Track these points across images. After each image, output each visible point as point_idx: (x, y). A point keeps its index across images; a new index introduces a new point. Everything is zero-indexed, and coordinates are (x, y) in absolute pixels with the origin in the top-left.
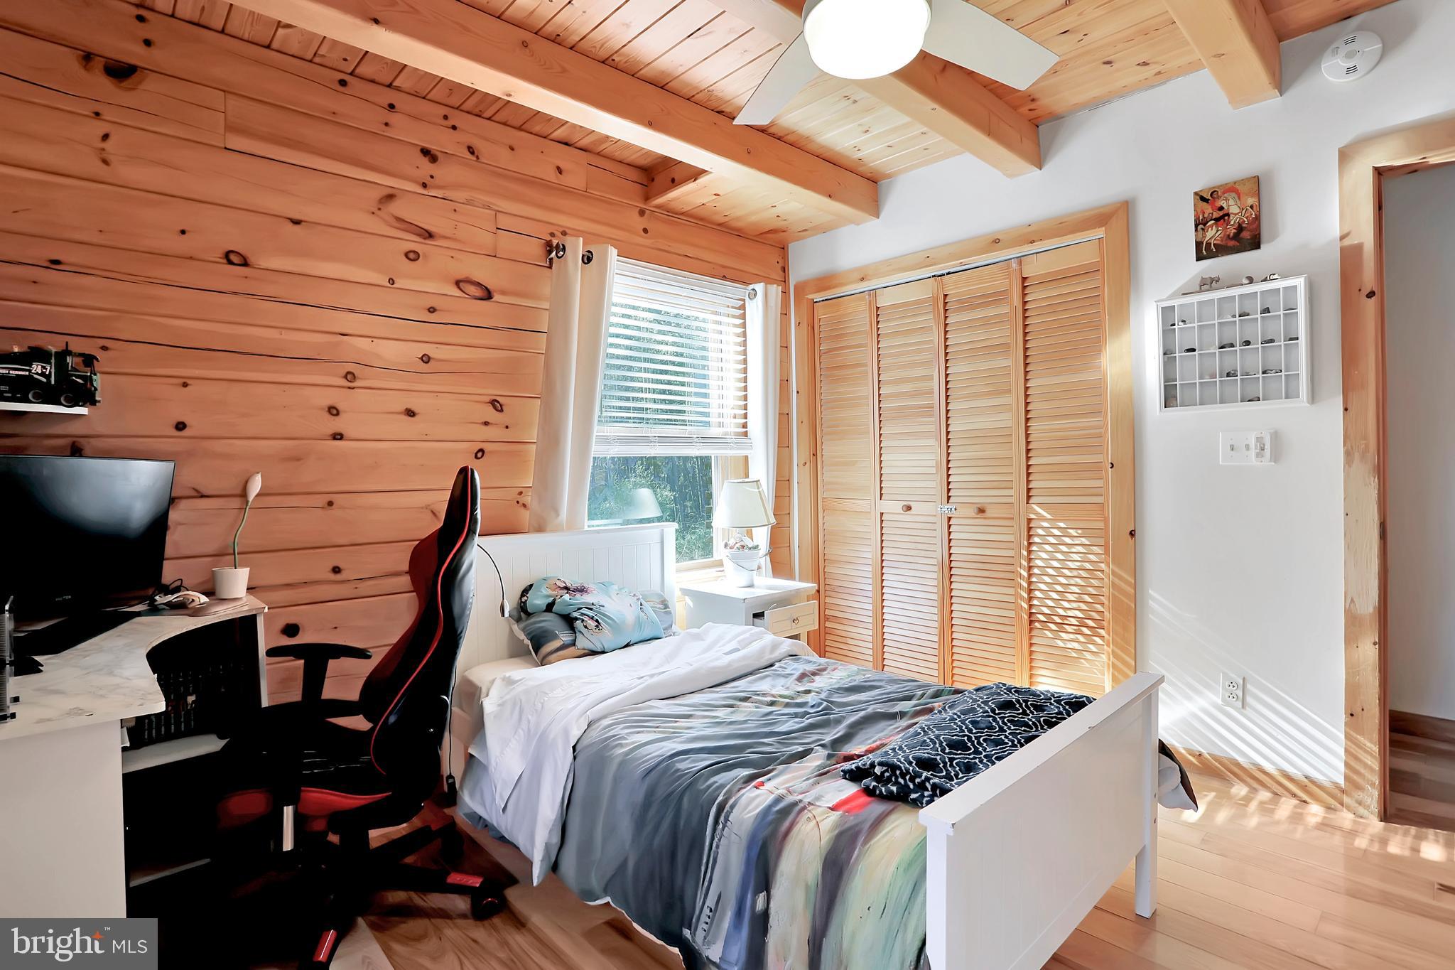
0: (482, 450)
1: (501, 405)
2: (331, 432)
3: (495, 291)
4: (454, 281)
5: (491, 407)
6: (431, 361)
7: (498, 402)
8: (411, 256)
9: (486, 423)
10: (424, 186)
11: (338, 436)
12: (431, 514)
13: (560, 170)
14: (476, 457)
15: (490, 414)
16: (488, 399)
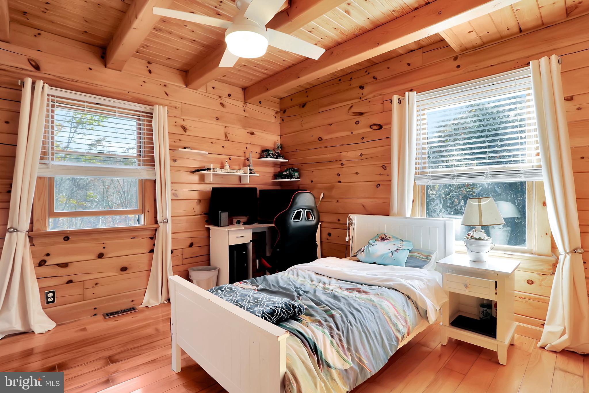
0: (379, 184)
1: (386, 167)
2: (338, 181)
3: (383, 125)
4: (369, 126)
5: (382, 169)
6: (363, 155)
7: (385, 166)
8: (357, 123)
9: (380, 174)
10: (360, 98)
11: (340, 182)
12: (362, 206)
13: (409, 64)
14: (377, 187)
15: (381, 171)
16: (381, 165)
